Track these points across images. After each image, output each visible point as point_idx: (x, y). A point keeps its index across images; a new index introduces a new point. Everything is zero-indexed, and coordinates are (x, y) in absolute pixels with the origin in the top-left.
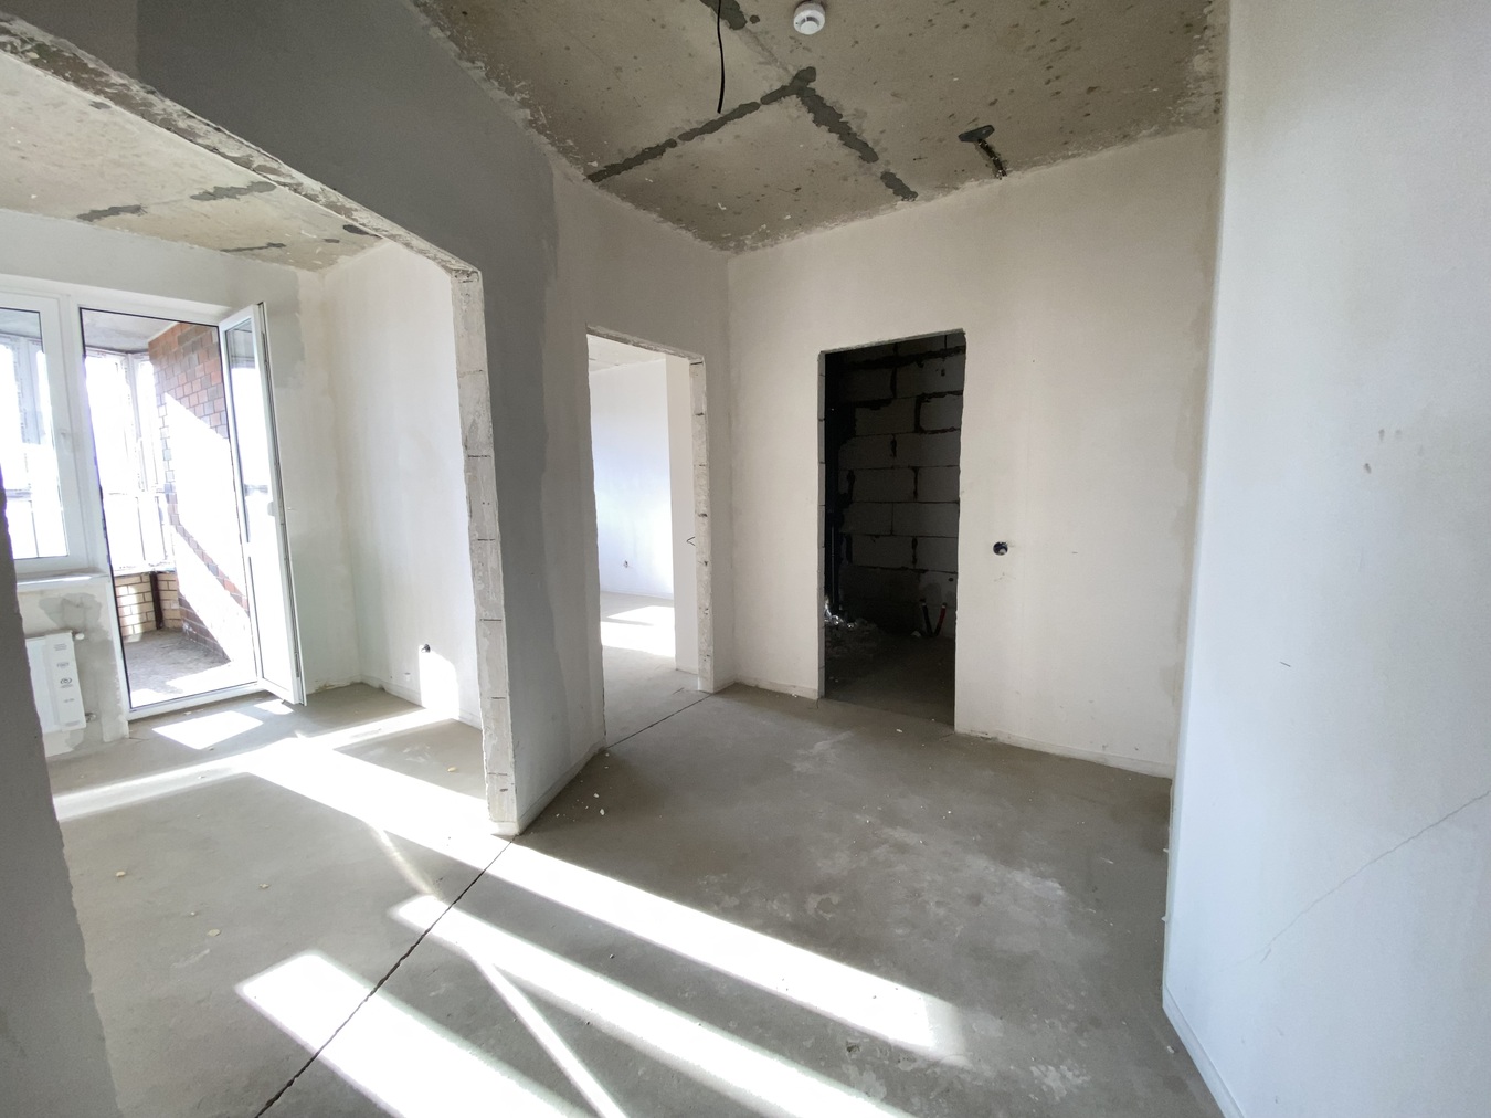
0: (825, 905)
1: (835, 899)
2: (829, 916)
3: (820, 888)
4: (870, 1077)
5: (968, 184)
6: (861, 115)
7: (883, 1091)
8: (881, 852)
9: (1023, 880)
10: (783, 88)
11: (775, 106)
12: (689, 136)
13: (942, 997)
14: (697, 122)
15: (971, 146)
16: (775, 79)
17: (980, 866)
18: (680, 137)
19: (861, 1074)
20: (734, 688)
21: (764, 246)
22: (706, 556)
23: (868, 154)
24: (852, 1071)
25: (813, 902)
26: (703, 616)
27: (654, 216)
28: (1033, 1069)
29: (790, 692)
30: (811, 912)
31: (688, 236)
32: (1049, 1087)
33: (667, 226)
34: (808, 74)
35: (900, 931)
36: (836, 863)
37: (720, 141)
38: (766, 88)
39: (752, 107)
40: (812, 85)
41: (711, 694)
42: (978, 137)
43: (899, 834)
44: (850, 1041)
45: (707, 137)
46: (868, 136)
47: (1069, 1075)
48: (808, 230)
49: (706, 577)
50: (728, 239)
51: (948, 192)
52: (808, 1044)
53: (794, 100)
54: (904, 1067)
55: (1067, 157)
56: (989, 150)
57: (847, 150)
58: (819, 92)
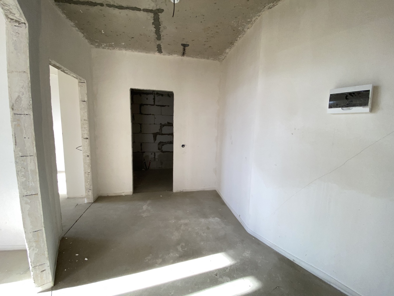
0: (182, 247)
1: (184, 244)
2: (186, 249)
3: (178, 244)
4: (225, 278)
5: (175, 55)
6: (165, 28)
7: (229, 279)
8: (182, 227)
9: (211, 220)
10: (152, 10)
11: (145, 13)
12: (109, 6)
13: (220, 252)
14: (117, 3)
15: (182, 47)
16: (152, 6)
17: (203, 220)
18: (106, 4)
19: (223, 278)
20: (99, 199)
21: (108, 49)
22: (88, 153)
23: (159, 38)
24: (220, 279)
25: (179, 248)
26: (87, 176)
27: (72, 24)
28: (243, 255)
29: (122, 194)
30: (181, 251)
31: (81, 35)
32: (247, 257)
33: (75, 29)
34: (161, 11)
35: (202, 243)
36: (176, 236)
37: (120, 13)
38: (147, 7)
39: (139, 10)
40: (160, 14)
41: (92, 203)
42: (185, 46)
43: (182, 221)
44: (215, 273)
45: (117, 10)
46: (162, 34)
47: (247, 252)
48: (126, 50)
49: (89, 161)
50: (97, 42)
51: (169, 55)
52: (209, 281)
53: (152, 15)
54: (227, 271)
55: (196, 58)
56: (184, 50)
57: (154, 34)
58: (160, 17)
